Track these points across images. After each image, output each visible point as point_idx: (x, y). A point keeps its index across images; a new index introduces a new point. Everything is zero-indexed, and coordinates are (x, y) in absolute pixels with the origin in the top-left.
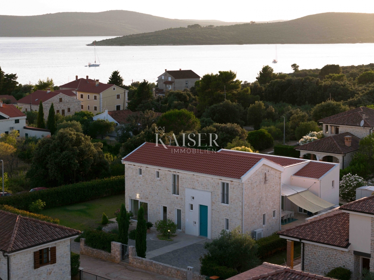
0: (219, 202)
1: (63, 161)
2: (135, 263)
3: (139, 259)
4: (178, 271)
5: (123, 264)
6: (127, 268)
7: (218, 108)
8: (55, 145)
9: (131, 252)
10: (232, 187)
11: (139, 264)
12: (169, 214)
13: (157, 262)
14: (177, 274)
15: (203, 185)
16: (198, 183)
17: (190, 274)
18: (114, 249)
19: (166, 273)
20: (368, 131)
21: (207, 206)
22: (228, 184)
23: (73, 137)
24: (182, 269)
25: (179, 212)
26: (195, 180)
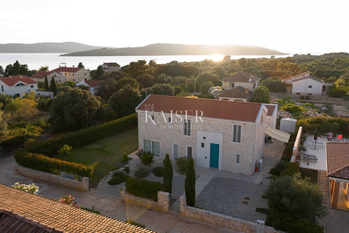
0: (231, 141)
1: (76, 110)
2: (188, 213)
3: (193, 210)
4: (244, 225)
5: (173, 213)
6: (180, 220)
8: (68, 99)
9: (183, 203)
10: (245, 129)
11: (192, 215)
12: (180, 150)
13: (217, 214)
14: (243, 227)
15: (215, 128)
16: (210, 126)
17: (261, 228)
18: (161, 199)
19: (227, 225)
20: (253, 85)
21: (219, 145)
22: (240, 127)
23: (81, 93)
24: (248, 222)
25: (190, 149)
26: (207, 123)
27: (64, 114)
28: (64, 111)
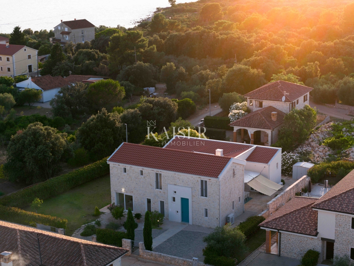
0: (199, 195)
1: (39, 155)
2: (146, 256)
3: (149, 253)
4: (185, 261)
5: (134, 256)
6: (139, 260)
7: (133, 70)
8: (29, 141)
9: (141, 247)
10: (210, 184)
11: (149, 256)
12: (153, 205)
13: (165, 255)
14: (184, 264)
15: (184, 182)
16: (179, 180)
17: (195, 263)
18: (125, 245)
19: (173, 263)
20: (289, 104)
21: (188, 199)
22: (206, 182)
23: (44, 132)
24: (188, 260)
25: (162, 203)
26: (177, 178)
27: (25, 159)
28: (25, 155)
